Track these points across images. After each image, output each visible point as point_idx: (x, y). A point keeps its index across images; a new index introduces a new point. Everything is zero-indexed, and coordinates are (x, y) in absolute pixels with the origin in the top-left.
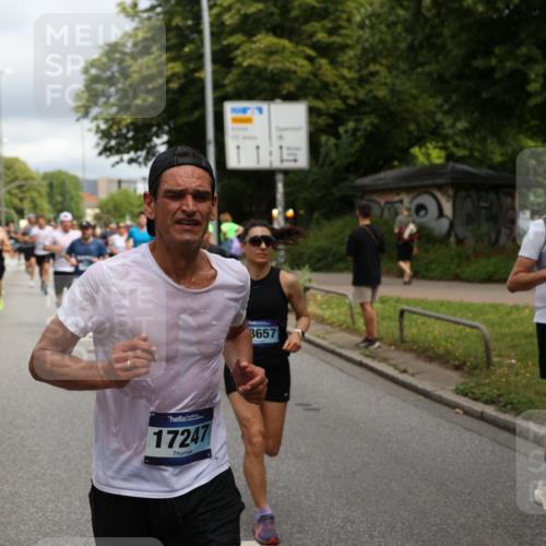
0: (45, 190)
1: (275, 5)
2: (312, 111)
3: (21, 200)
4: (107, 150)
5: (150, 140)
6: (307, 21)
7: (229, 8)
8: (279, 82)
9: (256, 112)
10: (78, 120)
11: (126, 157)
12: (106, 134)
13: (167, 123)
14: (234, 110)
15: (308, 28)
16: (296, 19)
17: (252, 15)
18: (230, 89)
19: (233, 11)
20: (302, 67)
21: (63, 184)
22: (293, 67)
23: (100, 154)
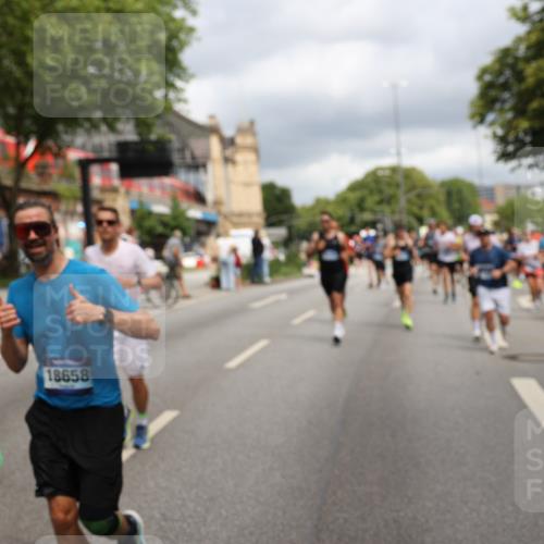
0: (442, 197)
3: (421, 208)
4: (505, 156)
10: (475, 127)
12: (503, 140)
21: (459, 192)
23: (498, 160)
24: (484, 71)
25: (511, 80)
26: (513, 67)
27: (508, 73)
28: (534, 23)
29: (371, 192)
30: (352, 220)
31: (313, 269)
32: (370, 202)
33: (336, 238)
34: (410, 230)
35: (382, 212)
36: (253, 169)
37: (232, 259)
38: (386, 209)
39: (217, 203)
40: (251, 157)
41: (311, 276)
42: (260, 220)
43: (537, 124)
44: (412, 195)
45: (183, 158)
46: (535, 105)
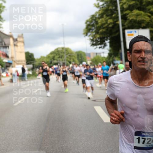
0: (76, 56)
1: (138, 1)
2: (151, 31)
3: (70, 59)
4: (93, 45)
5: (104, 41)
6: (148, 5)
7: (125, 3)
8: (141, 24)
9: (135, 32)
10: (85, 37)
11: (98, 46)
12: (92, 40)
13: (109, 37)
14: (128, 32)
15: (148, 7)
16: (144, 5)
17: (132, 5)
18: (126, 26)
19: (126, 4)
20: (147, 19)
21: (81, 54)
22: (144, 19)
23: (91, 46)
24: (87, 21)
25: (95, 24)
26: (95, 20)
27: (94, 22)
28: (101, 8)
29: (56, 55)
30: (51, 62)
31: (40, 77)
32: (56, 57)
33: (46, 68)
34: (67, 65)
35: (60, 60)
36: (23, 48)
37: (16, 74)
38: (61, 59)
39: (12, 58)
40: (22, 44)
41: (39, 79)
42: (25, 62)
43: (101, 36)
44: (68, 55)
45: (2, 44)
46: (101, 31)
